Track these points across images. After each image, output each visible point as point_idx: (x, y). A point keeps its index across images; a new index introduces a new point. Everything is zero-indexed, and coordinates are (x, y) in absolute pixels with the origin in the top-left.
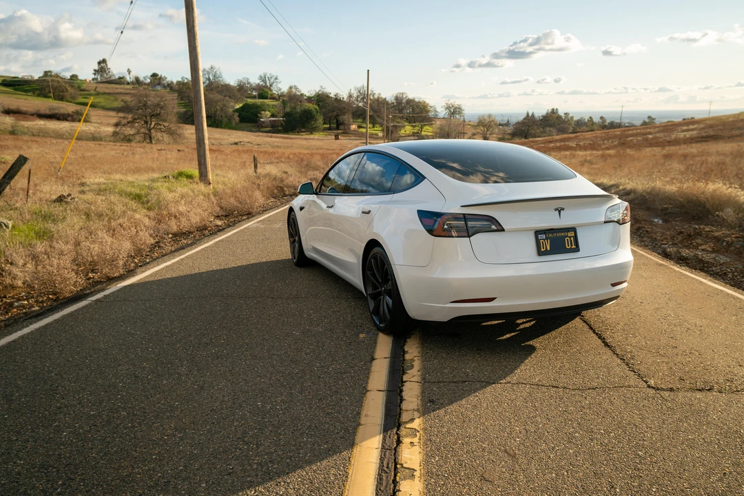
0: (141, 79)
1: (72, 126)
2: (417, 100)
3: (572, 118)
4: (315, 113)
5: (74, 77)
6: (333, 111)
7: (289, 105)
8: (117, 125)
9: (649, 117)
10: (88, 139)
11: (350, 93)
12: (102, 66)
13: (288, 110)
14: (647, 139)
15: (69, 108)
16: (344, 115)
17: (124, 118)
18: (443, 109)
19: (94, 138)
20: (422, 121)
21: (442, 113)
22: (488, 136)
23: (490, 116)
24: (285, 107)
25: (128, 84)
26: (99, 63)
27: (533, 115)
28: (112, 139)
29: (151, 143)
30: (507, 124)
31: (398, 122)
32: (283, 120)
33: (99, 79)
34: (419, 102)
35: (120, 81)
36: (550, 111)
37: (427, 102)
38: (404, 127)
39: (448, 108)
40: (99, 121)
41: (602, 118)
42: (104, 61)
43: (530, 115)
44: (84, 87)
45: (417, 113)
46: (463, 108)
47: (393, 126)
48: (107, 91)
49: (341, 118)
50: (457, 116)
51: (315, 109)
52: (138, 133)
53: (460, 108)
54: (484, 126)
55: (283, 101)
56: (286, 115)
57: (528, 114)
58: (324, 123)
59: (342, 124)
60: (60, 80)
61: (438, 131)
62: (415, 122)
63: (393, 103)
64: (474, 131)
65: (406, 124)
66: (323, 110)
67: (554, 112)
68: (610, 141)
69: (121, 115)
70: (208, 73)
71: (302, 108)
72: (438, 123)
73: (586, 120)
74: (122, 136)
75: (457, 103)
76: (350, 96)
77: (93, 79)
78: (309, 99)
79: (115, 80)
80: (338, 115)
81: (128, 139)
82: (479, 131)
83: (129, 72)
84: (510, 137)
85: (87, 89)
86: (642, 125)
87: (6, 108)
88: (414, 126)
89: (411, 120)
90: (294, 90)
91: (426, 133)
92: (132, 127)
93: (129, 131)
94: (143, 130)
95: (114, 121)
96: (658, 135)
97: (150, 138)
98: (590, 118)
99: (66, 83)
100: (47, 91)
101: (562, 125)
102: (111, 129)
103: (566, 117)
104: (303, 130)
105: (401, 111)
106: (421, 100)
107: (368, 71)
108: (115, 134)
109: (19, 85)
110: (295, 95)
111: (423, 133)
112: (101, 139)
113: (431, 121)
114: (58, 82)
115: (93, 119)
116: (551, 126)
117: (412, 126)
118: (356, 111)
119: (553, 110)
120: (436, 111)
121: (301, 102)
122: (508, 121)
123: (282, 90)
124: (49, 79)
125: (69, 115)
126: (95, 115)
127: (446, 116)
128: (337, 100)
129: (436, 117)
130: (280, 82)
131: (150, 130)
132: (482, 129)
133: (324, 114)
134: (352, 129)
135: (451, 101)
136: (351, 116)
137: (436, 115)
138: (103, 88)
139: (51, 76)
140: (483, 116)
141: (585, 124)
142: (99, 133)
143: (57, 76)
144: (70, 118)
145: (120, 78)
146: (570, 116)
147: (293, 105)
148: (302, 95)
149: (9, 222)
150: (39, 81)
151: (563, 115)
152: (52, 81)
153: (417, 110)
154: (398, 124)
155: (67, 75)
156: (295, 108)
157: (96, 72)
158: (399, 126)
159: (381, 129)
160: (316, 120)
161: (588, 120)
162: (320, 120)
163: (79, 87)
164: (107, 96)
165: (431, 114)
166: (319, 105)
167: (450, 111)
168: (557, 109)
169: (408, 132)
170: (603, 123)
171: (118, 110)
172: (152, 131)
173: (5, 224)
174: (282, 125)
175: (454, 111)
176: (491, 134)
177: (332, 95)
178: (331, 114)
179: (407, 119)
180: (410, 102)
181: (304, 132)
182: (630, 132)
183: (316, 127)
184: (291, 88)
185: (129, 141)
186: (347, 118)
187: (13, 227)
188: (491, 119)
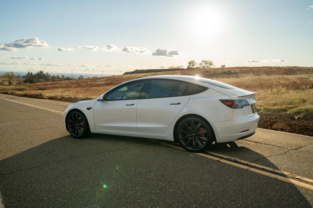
3: (50, 75)
9: (81, 76)
14: (88, 84)
22: (12, 82)
23: (12, 73)
27: (31, 73)
30: (19, 77)
36: (39, 72)
41: (62, 75)
43: (30, 73)
54: (9, 77)
57: (29, 73)
64: (3, 79)
67: (41, 72)
68: (74, 85)
73: (56, 76)
84: (23, 83)
86: (78, 79)
96: (91, 82)
98: (58, 75)
101: (46, 78)
116: (42, 78)
122: (19, 75)
132: (8, 79)
140: (8, 73)
141: (56, 78)
146: (49, 74)
151: (46, 74)
161: (57, 76)
168: (42, 71)
170: (63, 78)
176: (13, 81)
182: (80, 81)
188: (12, 74)
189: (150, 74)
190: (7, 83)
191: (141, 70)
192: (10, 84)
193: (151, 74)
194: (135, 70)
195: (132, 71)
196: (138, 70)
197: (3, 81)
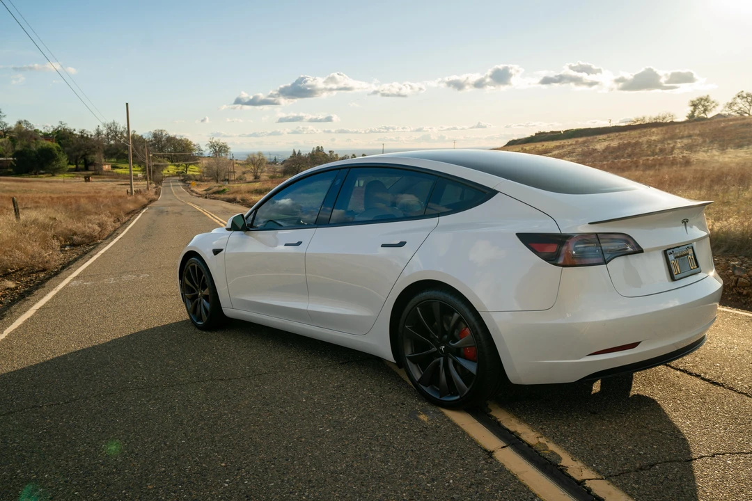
2: (178, 138)
3: (336, 155)
4: (56, 152)
6: (79, 150)
7: (19, 142)
11: (97, 130)
13: (18, 148)
16: (94, 154)
18: (208, 147)
20: (185, 160)
21: (207, 151)
22: (259, 174)
23: (260, 154)
24: (14, 145)
27: (299, 153)
30: (275, 162)
31: (159, 162)
32: (14, 161)
34: (181, 140)
36: (315, 149)
37: (190, 140)
38: (166, 166)
39: (212, 146)
43: (297, 153)
45: (180, 152)
46: (229, 146)
47: (155, 165)
49: (90, 158)
50: (223, 155)
51: (57, 147)
53: (225, 147)
54: (254, 164)
55: (11, 138)
56: (16, 154)
57: (294, 152)
58: (69, 164)
59: (92, 164)
61: (205, 170)
62: (177, 162)
63: (151, 141)
64: (244, 170)
65: (169, 163)
66: (66, 149)
67: (319, 150)
71: (39, 146)
72: (205, 162)
75: (222, 141)
76: (99, 133)
78: (46, 136)
80: (86, 154)
82: (248, 169)
84: (280, 175)
88: (178, 166)
89: (173, 159)
90: (24, 126)
91: (191, 173)
103: (331, 155)
104: (42, 172)
105: (161, 149)
106: (183, 138)
107: (127, 104)
110: (27, 132)
111: (188, 173)
113: (196, 160)
117: (175, 165)
118: (108, 150)
119: (318, 148)
120: (200, 150)
121: (35, 139)
122: (275, 159)
123: (9, 126)
127: (211, 155)
128: (83, 137)
129: (200, 156)
130: (5, 116)
132: (252, 167)
133: (68, 153)
134: (104, 169)
135: (216, 139)
136: (102, 155)
137: (202, 154)
140: (253, 154)
146: (335, 153)
147: (25, 142)
148: (36, 131)
151: (327, 153)
153: (179, 148)
154: (160, 164)
156: (29, 146)
158: (162, 166)
159: (140, 169)
160: (58, 160)
162: (64, 160)
165: (195, 153)
166: (59, 143)
167: (215, 150)
168: (322, 147)
169: (171, 172)
174: (12, 166)
175: (220, 149)
176: (261, 172)
177: (77, 132)
178: (77, 153)
179: (169, 158)
180: (170, 140)
181: (43, 174)
183: (59, 168)
184: (20, 123)
186: (97, 157)
188: (261, 157)
189: (574, 143)
190: (250, 177)
191: (552, 132)
192: (257, 178)
193: (577, 142)
194: (536, 134)
195: (528, 135)
196: (544, 133)
197: (244, 173)
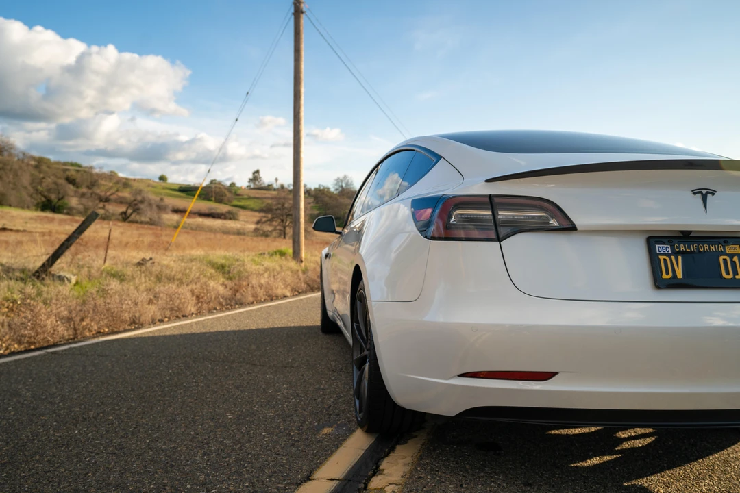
0: (286, 186)
1: (224, 223)
5: (233, 184)
8: (258, 223)
10: (234, 234)
12: (256, 176)
15: (223, 208)
17: (265, 217)
19: (239, 233)
25: (275, 190)
26: (254, 173)
28: (253, 234)
29: (285, 237)
33: (252, 186)
35: (269, 188)
40: (246, 220)
42: (257, 172)
44: (239, 192)
48: (257, 196)
52: (275, 230)
60: (221, 186)
69: (262, 214)
70: (342, 181)
74: (261, 232)
77: (248, 186)
79: (265, 187)
81: (266, 235)
83: (277, 180)
85: (242, 194)
87: (176, 208)
92: (270, 225)
93: (267, 228)
94: (278, 228)
95: (255, 220)
97: (285, 234)
99: (225, 189)
100: (210, 195)
102: (253, 226)
108: (256, 230)
109: (190, 191)
112: (244, 234)
114: (220, 188)
115: (241, 218)
124: (213, 186)
125: (222, 214)
126: (243, 214)
131: (285, 227)
138: (254, 193)
139: (215, 183)
142: (244, 229)
143: (220, 183)
144: (223, 217)
145: (269, 185)
149: (72, 277)
150: (207, 187)
152: (216, 187)
155: (228, 183)
157: (251, 180)
163: (235, 192)
164: (255, 200)
171: (261, 211)
172: (287, 228)
173: (67, 279)
185: (267, 236)
187: (77, 283)
